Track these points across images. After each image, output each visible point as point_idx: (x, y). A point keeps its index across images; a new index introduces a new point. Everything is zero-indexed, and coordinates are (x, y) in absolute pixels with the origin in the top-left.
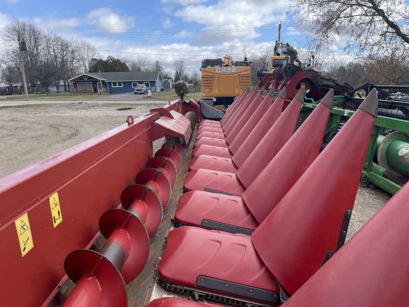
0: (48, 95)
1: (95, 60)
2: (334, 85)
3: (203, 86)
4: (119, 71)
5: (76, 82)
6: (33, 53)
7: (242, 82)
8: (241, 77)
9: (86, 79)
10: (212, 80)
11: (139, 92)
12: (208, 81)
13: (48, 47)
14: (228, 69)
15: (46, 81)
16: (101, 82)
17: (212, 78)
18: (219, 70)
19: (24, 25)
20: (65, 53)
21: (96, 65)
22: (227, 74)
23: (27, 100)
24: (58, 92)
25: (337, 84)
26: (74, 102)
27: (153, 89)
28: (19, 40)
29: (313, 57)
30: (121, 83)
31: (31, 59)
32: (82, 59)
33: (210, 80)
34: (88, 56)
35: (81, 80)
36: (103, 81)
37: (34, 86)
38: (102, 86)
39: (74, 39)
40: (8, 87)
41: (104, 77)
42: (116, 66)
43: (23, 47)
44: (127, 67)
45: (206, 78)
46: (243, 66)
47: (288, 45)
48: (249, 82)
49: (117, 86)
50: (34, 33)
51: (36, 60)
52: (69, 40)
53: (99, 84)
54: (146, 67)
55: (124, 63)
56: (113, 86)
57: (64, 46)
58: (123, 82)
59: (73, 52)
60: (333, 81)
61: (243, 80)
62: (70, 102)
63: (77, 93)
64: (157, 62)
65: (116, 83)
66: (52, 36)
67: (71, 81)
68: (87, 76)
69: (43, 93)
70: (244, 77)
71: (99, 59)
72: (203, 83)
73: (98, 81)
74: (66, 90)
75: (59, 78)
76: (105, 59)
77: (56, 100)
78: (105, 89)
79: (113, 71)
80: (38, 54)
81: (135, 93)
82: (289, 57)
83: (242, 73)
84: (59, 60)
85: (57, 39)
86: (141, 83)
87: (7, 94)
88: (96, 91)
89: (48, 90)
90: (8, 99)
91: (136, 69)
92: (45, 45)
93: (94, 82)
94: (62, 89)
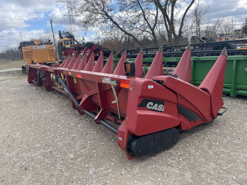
2: (108, 51)
3: (25, 58)
7: (50, 54)
8: (49, 51)
10: (31, 54)
12: (28, 54)
14: (41, 47)
17: (31, 52)
18: (35, 47)
22: (41, 49)
25: (109, 51)
29: (84, 39)
45: (25, 53)
46: (49, 44)
47: (68, 33)
48: (54, 54)
60: (108, 49)
61: (51, 52)
70: (51, 51)
72: (25, 56)
82: (72, 39)
83: (49, 49)
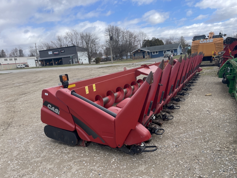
0: (122, 61)
1: (146, 40)
3: (192, 51)
4: (158, 45)
5: (135, 53)
6: (116, 40)
8: (216, 44)
9: (139, 51)
11: (166, 56)
12: (195, 48)
13: (123, 36)
14: (207, 40)
15: (121, 54)
16: (147, 53)
17: (198, 46)
18: (202, 41)
19: (113, 27)
20: (131, 38)
21: (146, 43)
22: (206, 43)
23: (112, 64)
24: (127, 59)
26: (130, 64)
27: (175, 54)
28: (110, 36)
30: (157, 52)
31: (116, 44)
32: (139, 41)
33: (197, 48)
34: (142, 39)
35: (137, 52)
36: (148, 52)
37: (116, 56)
38: (147, 54)
39: (135, 31)
40: (106, 58)
41: (149, 50)
42: (156, 42)
43: (111, 38)
44: (163, 42)
45: (194, 46)
46: (218, 37)
48: (222, 47)
49: (155, 54)
50: (117, 30)
51: (118, 44)
52: (133, 32)
53: (146, 54)
54: (174, 41)
55: (161, 40)
56: (153, 54)
57: (131, 35)
58: (159, 51)
59: (135, 38)
61: (218, 46)
62: (129, 64)
63: (135, 59)
64: (182, 37)
65: (154, 52)
66: (125, 31)
67: (132, 53)
68: (140, 50)
69: (120, 60)
70: (218, 44)
71: (147, 40)
73: (145, 52)
74: (131, 58)
75: (128, 52)
76: (150, 39)
77: (124, 63)
78: (149, 56)
79: (154, 45)
80: (119, 41)
81: (164, 57)
83: (218, 42)
84: (128, 43)
85: (128, 32)
86: (168, 51)
87: (105, 61)
88: (144, 57)
89: (122, 59)
90: (105, 64)
91: (169, 43)
92: (122, 36)
93: (144, 52)
94: (129, 57)
